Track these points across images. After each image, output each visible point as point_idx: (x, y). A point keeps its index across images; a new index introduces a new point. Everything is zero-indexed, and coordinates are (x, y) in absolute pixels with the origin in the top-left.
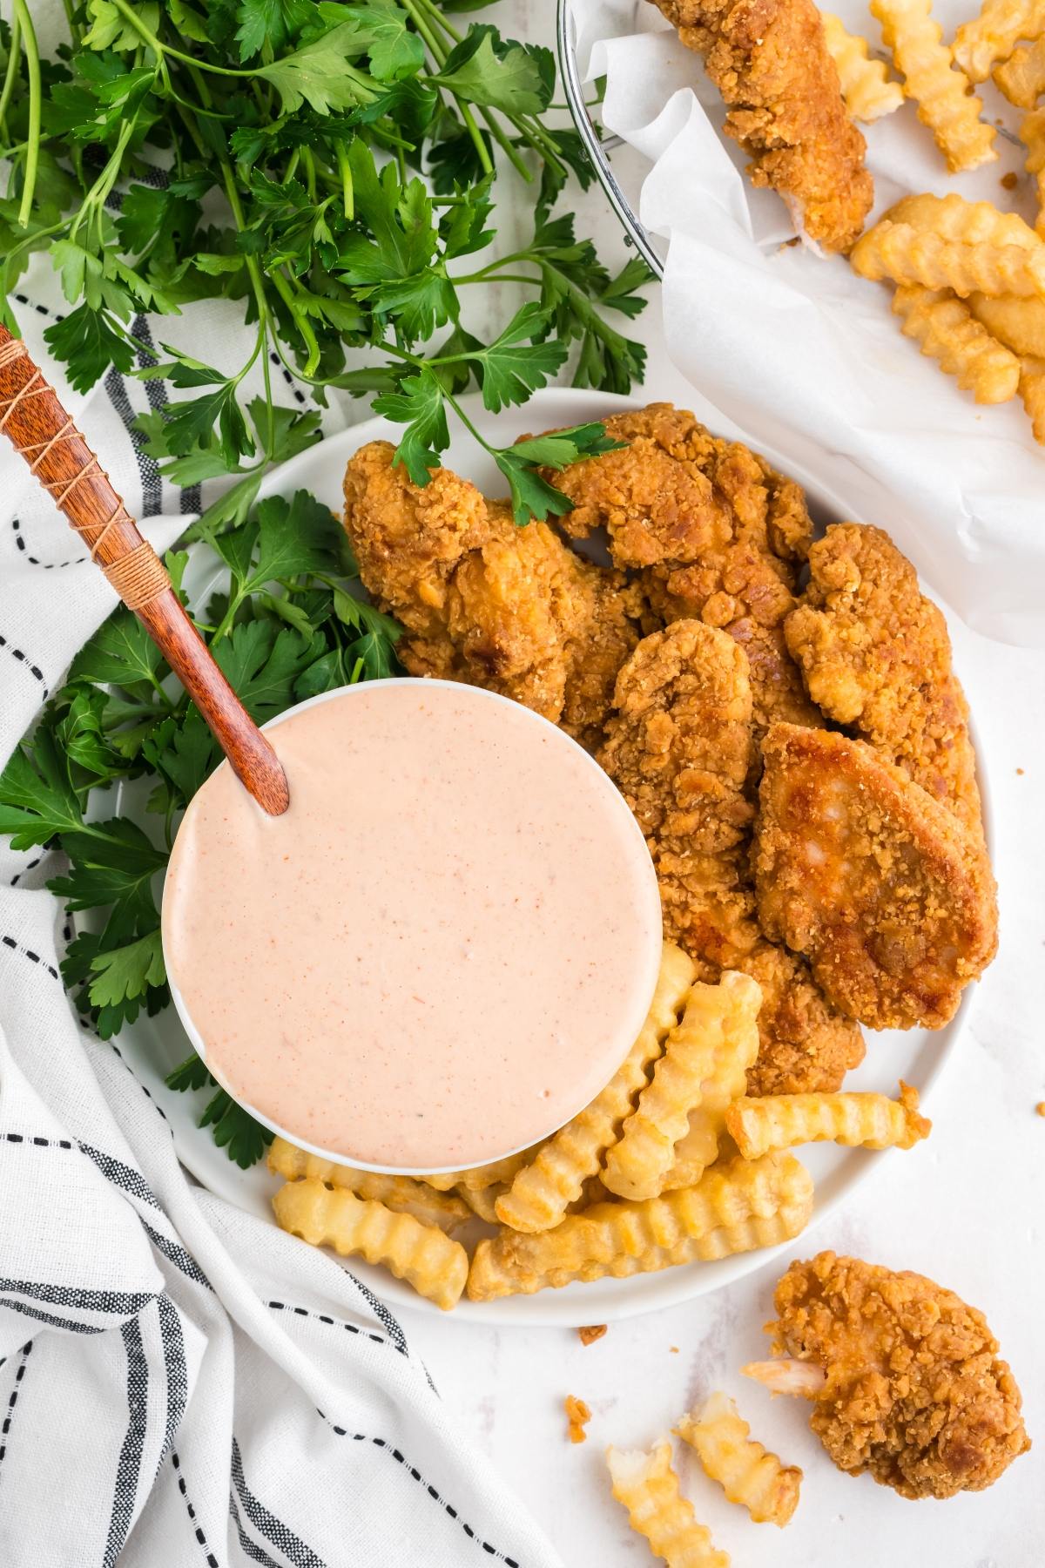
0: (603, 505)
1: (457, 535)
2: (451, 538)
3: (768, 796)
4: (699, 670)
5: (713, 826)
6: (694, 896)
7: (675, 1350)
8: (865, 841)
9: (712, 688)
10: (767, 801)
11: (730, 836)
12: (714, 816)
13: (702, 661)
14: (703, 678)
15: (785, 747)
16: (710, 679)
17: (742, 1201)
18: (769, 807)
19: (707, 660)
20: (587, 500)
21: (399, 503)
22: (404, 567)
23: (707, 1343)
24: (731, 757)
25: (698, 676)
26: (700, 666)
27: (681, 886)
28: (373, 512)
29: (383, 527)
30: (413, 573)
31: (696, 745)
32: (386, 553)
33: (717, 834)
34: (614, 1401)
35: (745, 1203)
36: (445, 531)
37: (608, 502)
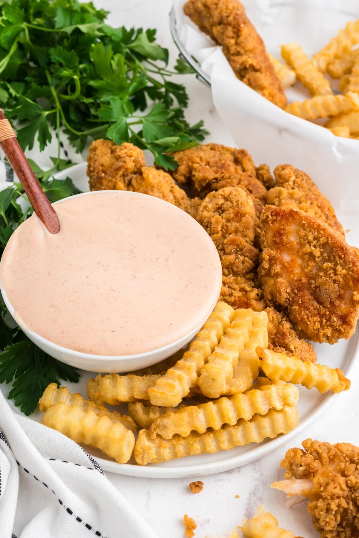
0: (190, 164)
1: (132, 159)
2: (130, 160)
3: (264, 239)
4: (232, 200)
5: (242, 258)
6: (234, 289)
7: (237, 497)
8: (307, 246)
9: (238, 205)
10: (264, 241)
11: (249, 263)
12: (242, 255)
13: (233, 196)
14: (234, 202)
15: (270, 213)
16: (237, 201)
17: (266, 400)
18: (265, 243)
19: (235, 195)
20: (184, 162)
21: (109, 155)
22: (110, 178)
23: (253, 493)
24: (247, 228)
25: (232, 202)
26: (232, 198)
27: (229, 287)
28: (99, 161)
29: (102, 165)
30: (114, 180)
31: (233, 225)
32: (103, 175)
33: (243, 262)
34: (208, 520)
35: (267, 401)
36: (127, 158)
37: (193, 162)
